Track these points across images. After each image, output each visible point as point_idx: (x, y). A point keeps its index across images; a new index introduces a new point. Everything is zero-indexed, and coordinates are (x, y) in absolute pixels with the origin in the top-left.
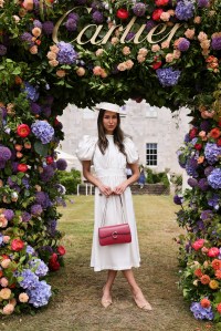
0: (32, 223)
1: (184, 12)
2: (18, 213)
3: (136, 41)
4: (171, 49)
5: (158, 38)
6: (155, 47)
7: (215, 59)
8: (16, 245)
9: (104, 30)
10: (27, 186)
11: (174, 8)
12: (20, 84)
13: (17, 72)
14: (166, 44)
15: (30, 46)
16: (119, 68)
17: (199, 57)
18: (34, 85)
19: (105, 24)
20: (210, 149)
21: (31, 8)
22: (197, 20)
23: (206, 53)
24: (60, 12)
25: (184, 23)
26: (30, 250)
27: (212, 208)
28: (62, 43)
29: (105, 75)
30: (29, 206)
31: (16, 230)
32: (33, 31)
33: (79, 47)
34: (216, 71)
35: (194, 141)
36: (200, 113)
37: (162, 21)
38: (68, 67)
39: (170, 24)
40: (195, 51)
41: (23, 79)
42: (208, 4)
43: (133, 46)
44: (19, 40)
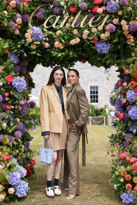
0: (15, 143)
1: (111, 8)
2: (6, 136)
3: (82, 26)
4: (104, 31)
5: (95, 24)
6: (94, 30)
7: (132, 37)
8: (5, 157)
9: (61, 19)
10: (12, 119)
11: (106, 5)
12: (7, 54)
13: (6, 46)
14: (100, 28)
15: (14, 30)
16: (70, 43)
17: (122, 36)
18: (16, 54)
19: (61, 15)
20: (130, 94)
21: (15, 6)
22: (120, 13)
23: (126, 33)
24: (33, 8)
25: (112, 15)
26: (14, 161)
27: (132, 132)
28: (35, 28)
29: (62, 47)
30: (13, 132)
31: (5, 148)
32: (17, 21)
33: (45, 30)
34: (133, 44)
36: (123, 71)
37: (98, 13)
38: (39, 43)
39: (104, 15)
40: (119, 32)
41: (9, 50)
42: (127, 3)
43: (79, 29)
44: (8, 27)
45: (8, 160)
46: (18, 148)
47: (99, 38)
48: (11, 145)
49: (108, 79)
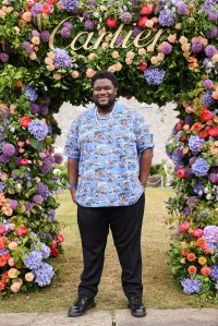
0: (34, 211)
1: (166, 19)
2: (22, 202)
3: (124, 46)
4: (156, 52)
5: (144, 43)
6: (142, 51)
7: (195, 60)
8: (20, 232)
9: (96, 37)
10: (29, 178)
11: (158, 16)
12: (20, 87)
13: (18, 76)
14: (151, 48)
15: (29, 54)
17: (181, 58)
18: (33, 87)
19: (95, 31)
20: (194, 141)
21: (29, 20)
22: (178, 26)
23: (186, 55)
24: (56, 22)
25: (167, 29)
26: (34, 236)
27: (197, 195)
28: (58, 50)
30: (31, 197)
31: (20, 218)
32: (33, 40)
33: (73, 53)
34: (196, 70)
35: (180, 133)
36: (184, 108)
37: (147, 28)
38: (64, 71)
39: (155, 30)
40: (178, 53)
41: (23, 82)
42: (187, 12)
43: (120, 50)
44: (20, 49)
45: (24, 235)
46: (38, 219)
47: (149, 63)
48: (29, 215)
49: (162, 121)
